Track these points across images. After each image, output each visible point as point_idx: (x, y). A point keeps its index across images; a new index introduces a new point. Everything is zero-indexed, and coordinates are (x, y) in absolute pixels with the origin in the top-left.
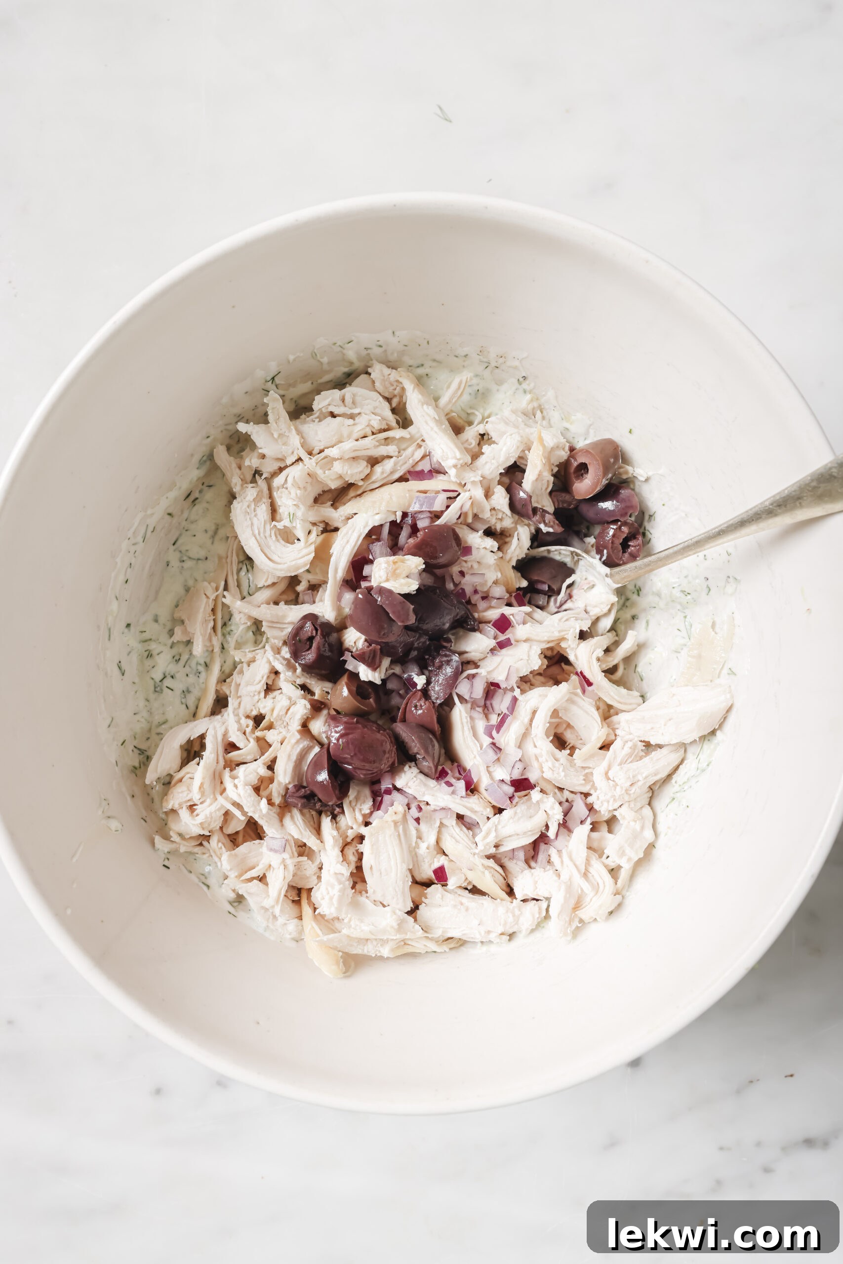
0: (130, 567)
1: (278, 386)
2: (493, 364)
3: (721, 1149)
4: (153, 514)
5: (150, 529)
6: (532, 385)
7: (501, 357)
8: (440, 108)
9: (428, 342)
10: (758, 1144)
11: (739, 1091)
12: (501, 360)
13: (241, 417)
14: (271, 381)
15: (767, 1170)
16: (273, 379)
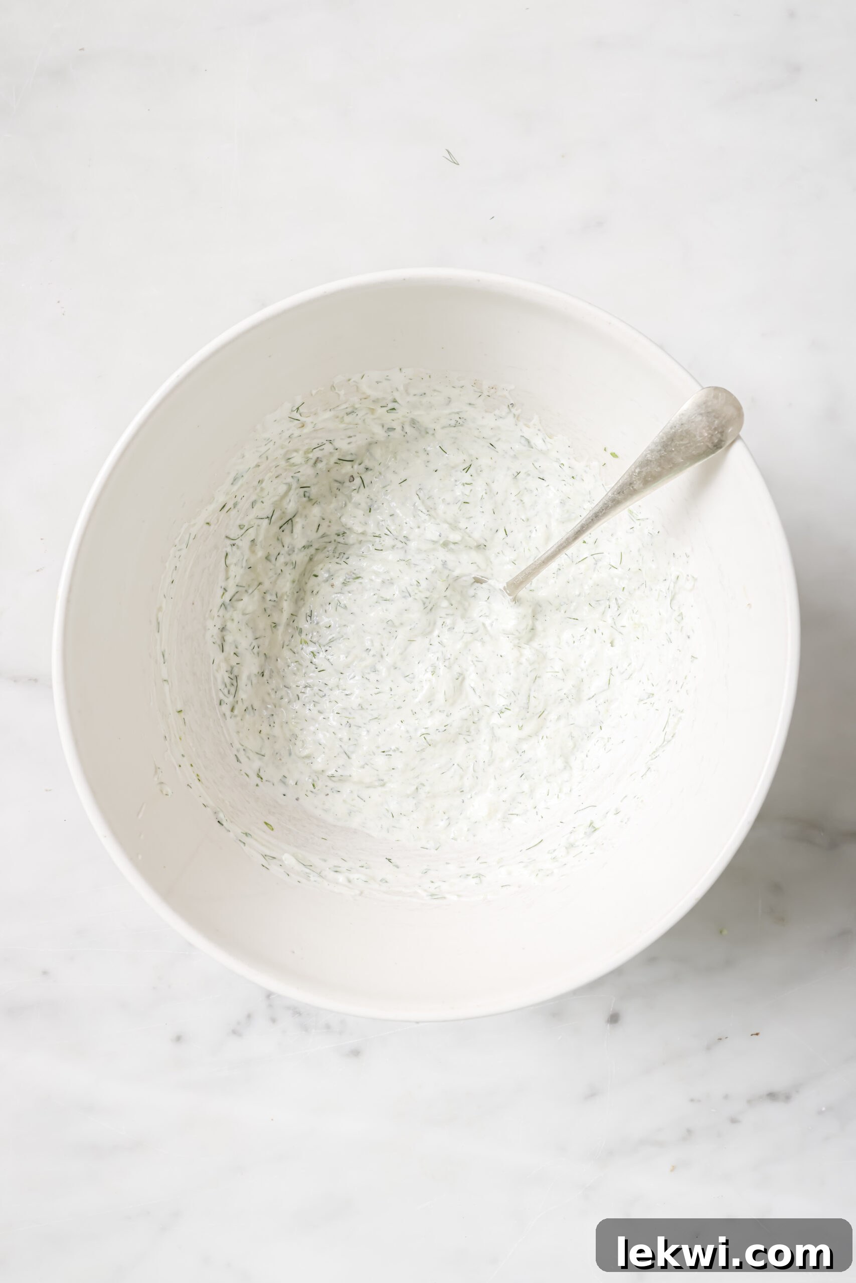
0: (176, 570)
1: (302, 415)
2: (486, 393)
3: (692, 1100)
4: (195, 524)
5: (192, 537)
6: (520, 411)
7: (493, 388)
8: (449, 152)
9: (430, 376)
10: (726, 1097)
11: (709, 1048)
12: (493, 391)
13: (270, 440)
14: (296, 411)
15: (734, 1121)
16: (298, 409)
